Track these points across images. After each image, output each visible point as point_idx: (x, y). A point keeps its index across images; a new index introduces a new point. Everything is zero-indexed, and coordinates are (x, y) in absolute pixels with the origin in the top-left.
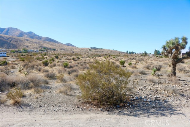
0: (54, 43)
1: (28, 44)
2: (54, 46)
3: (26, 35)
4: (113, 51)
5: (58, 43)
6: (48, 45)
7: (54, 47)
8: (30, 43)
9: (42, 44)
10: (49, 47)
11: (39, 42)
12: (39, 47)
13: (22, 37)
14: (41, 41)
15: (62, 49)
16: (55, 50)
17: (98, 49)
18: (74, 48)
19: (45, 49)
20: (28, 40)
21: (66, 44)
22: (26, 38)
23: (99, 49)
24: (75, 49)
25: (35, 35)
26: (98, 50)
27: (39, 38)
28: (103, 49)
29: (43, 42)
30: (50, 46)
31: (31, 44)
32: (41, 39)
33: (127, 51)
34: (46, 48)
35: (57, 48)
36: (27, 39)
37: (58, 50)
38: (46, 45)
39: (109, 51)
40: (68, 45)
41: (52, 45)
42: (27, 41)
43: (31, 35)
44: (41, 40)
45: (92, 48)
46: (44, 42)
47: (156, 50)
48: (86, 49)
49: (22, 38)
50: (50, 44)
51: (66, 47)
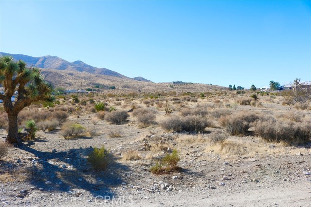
0: (114, 78)
1: (71, 81)
2: (114, 81)
3: (70, 67)
4: (211, 87)
5: (121, 77)
6: (104, 80)
7: (114, 83)
8: (75, 79)
9: (94, 80)
10: (105, 84)
11: (89, 77)
12: (88, 85)
13: (64, 69)
14: (93, 75)
15: (125, 87)
16: (113, 88)
17: (185, 84)
18: (146, 83)
19: (98, 87)
20: (72, 74)
21: (136, 78)
22: (69, 72)
23: (187, 84)
24: (148, 85)
25: (86, 65)
26: (184, 86)
27: (92, 70)
28: (193, 84)
29: (96, 76)
30: (107, 83)
31: (76, 81)
32: (94, 71)
33: (231, 86)
34: (100, 85)
35: (117, 85)
36: (72, 72)
37: (120, 88)
38: (100, 81)
39: (203, 86)
40: (137, 79)
41: (111, 80)
42: (70, 76)
43: (80, 66)
44: (94, 73)
45: (174, 83)
46: (99, 77)
47: (272, 82)
48: (165, 85)
49: (63, 71)
50: (107, 79)
51: (133, 83)
